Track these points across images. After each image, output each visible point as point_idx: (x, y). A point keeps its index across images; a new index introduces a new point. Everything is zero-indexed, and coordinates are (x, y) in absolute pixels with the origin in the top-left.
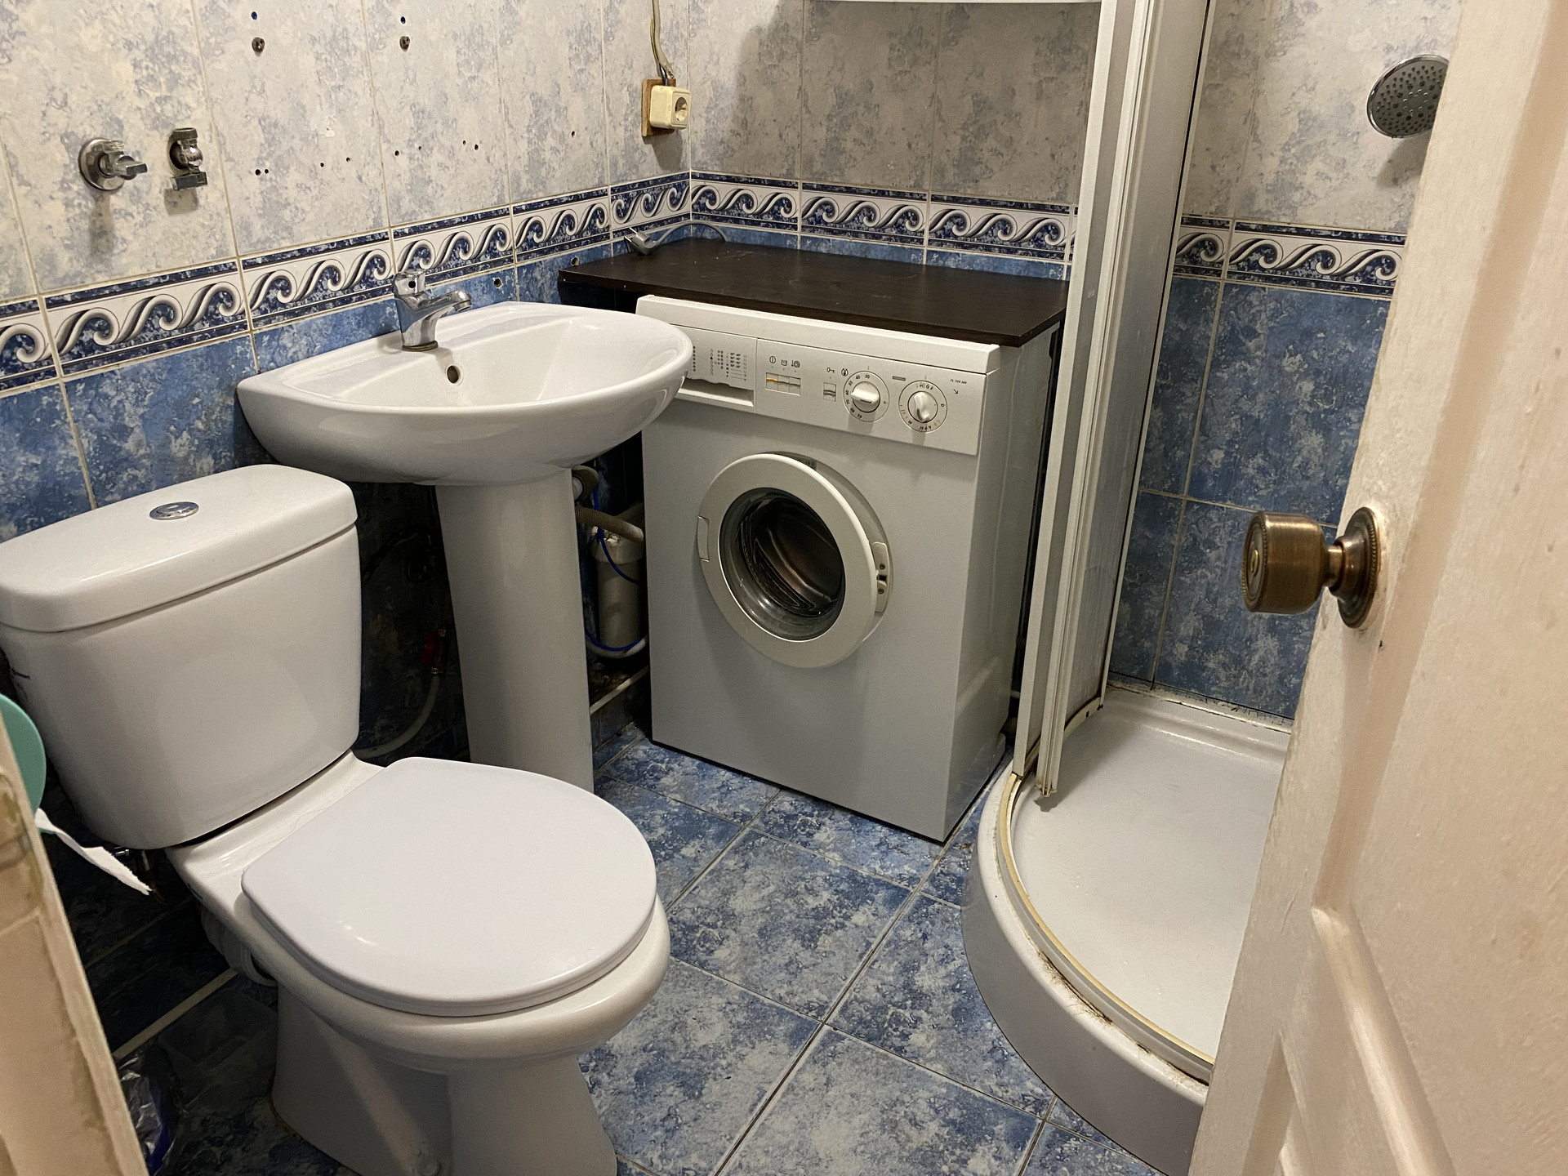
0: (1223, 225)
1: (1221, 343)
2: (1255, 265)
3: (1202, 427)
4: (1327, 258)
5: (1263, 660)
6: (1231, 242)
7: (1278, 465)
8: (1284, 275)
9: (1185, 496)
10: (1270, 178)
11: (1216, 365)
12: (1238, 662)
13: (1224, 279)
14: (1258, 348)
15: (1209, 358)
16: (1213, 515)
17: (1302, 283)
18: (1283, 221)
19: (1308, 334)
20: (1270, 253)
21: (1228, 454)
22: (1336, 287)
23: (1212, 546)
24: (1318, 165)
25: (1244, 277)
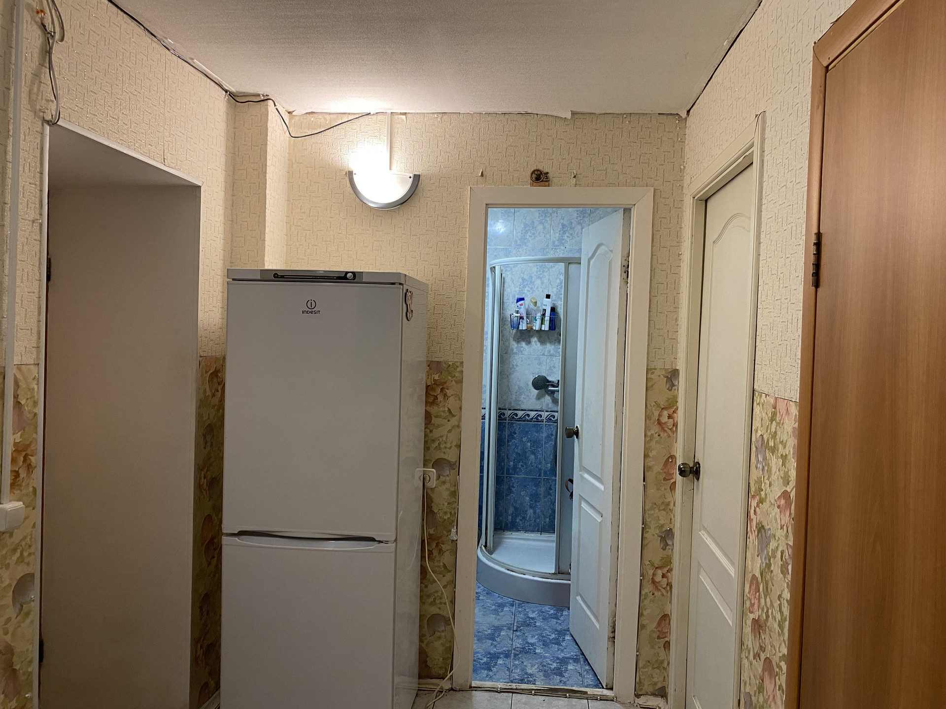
0: (506, 409)
1: (508, 436)
2: (514, 418)
3: (507, 457)
4: (528, 415)
5: (530, 517)
6: (508, 413)
7: (526, 464)
8: (520, 419)
9: (505, 475)
10: (514, 399)
11: (508, 441)
12: (524, 518)
13: (507, 421)
14: (517, 436)
15: (507, 440)
16: (512, 479)
17: (524, 421)
18: (518, 408)
19: (527, 432)
20: (516, 415)
21: (514, 463)
22: (531, 421)
23: (514, 487)
24: (523, 396)
25: (511, 420)
